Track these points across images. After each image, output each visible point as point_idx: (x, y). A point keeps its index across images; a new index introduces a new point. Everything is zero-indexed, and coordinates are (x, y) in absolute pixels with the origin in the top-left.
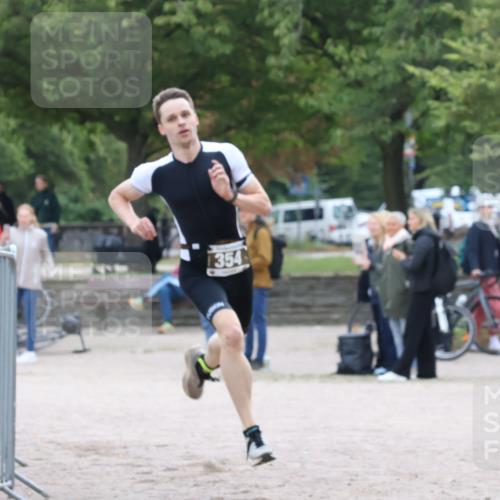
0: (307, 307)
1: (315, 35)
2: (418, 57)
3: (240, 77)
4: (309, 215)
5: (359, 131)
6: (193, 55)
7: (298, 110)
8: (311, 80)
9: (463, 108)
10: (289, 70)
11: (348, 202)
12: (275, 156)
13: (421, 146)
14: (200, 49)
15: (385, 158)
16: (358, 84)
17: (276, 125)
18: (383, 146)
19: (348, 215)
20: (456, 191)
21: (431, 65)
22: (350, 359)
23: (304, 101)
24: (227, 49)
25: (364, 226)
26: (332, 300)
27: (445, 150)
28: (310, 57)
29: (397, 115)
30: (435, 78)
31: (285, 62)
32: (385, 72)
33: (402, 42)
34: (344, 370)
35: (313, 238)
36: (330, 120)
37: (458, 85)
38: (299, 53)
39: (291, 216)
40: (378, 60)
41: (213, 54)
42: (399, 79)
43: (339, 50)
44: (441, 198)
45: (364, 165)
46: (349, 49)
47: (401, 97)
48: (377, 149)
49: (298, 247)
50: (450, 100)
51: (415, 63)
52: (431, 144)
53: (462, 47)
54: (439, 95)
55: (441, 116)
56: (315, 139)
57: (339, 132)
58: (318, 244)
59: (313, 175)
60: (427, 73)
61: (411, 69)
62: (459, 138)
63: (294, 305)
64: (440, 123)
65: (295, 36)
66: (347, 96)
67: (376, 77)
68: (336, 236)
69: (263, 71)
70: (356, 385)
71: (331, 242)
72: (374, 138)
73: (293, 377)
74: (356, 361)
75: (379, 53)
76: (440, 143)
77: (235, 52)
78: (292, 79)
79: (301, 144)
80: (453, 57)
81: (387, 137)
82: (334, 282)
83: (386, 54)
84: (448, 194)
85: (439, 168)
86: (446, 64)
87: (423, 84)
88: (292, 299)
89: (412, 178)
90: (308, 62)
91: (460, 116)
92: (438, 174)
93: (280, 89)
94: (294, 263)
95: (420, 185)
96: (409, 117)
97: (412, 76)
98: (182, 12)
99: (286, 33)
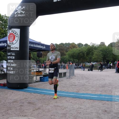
4: (86, 63)
12: (85, 61)
13: (92, 60)
18: (90, 60)
19: (88, 64)
25: (89, 64)
30: (93, 57)
34: (88, 71)
36: (87, 59)
37: (94, 57)
43: (88, 56)
47: (91, 58)
53: (94, 56)
54: (93, 58)
55: (93, 59)
70: (89, 71)
74: (89, 70)
77: (83, 56)
82: (88, 67)
83: (90, 56)
94: (86, 66)
95: (91, 62)
98: (81, 54)
99: (85, 55)
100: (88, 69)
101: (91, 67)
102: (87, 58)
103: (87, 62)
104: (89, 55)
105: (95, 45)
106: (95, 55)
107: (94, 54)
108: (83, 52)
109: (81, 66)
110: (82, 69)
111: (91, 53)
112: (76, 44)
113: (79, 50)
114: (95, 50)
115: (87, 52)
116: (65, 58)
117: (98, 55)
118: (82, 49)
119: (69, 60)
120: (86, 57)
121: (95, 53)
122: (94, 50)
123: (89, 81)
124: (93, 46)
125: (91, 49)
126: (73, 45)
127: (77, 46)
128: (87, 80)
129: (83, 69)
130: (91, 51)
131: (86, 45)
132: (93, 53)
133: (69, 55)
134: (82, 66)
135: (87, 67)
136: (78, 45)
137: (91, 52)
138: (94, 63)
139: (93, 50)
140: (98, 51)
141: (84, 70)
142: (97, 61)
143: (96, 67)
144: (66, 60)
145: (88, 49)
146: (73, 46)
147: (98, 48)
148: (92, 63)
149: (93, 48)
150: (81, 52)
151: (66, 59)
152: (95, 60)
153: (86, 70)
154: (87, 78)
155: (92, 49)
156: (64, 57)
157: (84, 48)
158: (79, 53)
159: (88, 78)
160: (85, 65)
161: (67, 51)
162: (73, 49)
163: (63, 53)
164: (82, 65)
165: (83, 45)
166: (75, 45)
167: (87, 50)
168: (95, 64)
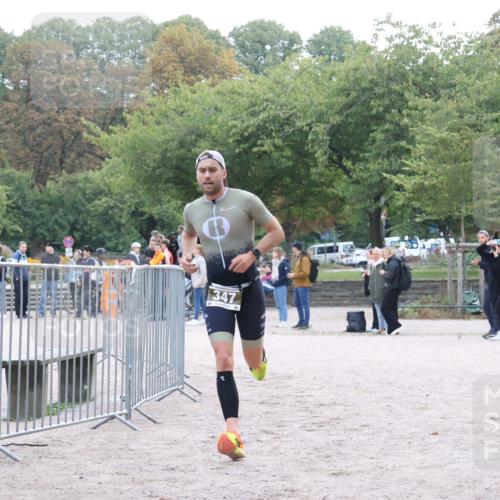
0: (330, 297)
1: (335, 157)
2: (388, 168)
3: (296, 178)
4: (331, 250)
5: (358, 207)
6: (272, 167)
7: (326, 195)
8: (333, 180)
9: (411, 195)
10: (321, 175)
11: (351, 243)
12: (314, 219)
13: (389, 214)
14: (275, 164)
15: (371, 220)
16: (357, 182)
17: (315, 203)
18: (370, 214)
19: (351, 250)
20: (407, 238)
21: (395, 173)
22: (353, 324)
23: (330, 190)
24: (290, 163)
25: (360, 255)
26: (343, 294)
27: (402, 217)
28: (331, 168)
29: (377, 199)
30: (397, 180)
31: (319, 171)
32: (371, 176)
33: (380, 161)
34: (350, 330)
35: (333, 261)
36: (343, 200)
37: (409, 183)
38: (326, 166)
39: (321, 251)
40: (368, 169)
41: (283, 166)
42: (378, 179)
43: (348, 164)
44: (399, 241)
45: (359, 224)
46: (354, 164)
47: (380, 189)
48: (367, 217)
49: (325, 266)
50: (405, 191)
51: (387, 172)
52: (395, 213)
53: (411, 164)
54: (399, 188)
55: (400, 199)
56: (335, 211)
57: (348, 207)
58: (335, 265)
59: (333, 230)
60: (393, 177)
61: (385, 175)
62: (409, 210)
63: (324, 296)
64: (400, 203)
65: (325, 157)
66: (352, 188)
67: (367, 179)
68: (344, 261)
69: (308, 175)
70: (357, 337)
71: (342, 264)
72: (365, 210)
73: (324, 333)
74: (356, 325)
75: (368, 166)
76: (399, 213)
77: (293, 165)
78: (323, 180)
79: (327, 213)
80: (406, 168)
81: (372, 209)
82: (344, 284)
83: (372, 166)
84: (403, 239)
85: (397, 226)
86: (402, 172)
87: (391, 182)
88: (323, 293)
89: (384, 231)
90: (331, 171)
91: (410, 199)
92: (397, 229)
93: (316, 185)
94: (323, 275)
95: (388, 235)
96: (383, 199)
97: (386, 178)
98: (267, 145)
99: (321, 156)
100: (350, 316)
101: (377, 287)
102: (341, 188)
103: (342, 239)
104: (355, 160)
105: (429, 42)
106: (430, 155)
107: (412, 141)
108: (288, 121)
109: (275, 275)
110: (283, 317)
111: (379, 136)
112: (215, 36)
113: (244, 101)
114: (429, 102)
115: (336, 119)
116: (99, 193)
117: (456, 160)
118: (285, 86)
119: (135, 214)
120: (330, 184)
121: (432, 130)
122: (413, 100)
123: (340, 443)
124: (405, 52)
125: (379, 90)
126: (189, 46)
127: (229, 58)
128: (318, 438)
129: (293, 315)
130: (377, 106)
131: (330, 43)
132: (401, 133)
133: (137, 153)
134: (283, 280)
135: (333, 294)
136: (242, 46)
137: (379, 119)
138: (421, 248)
139: (400, 102)
140: (462, 113)
141: (303, 323)
142: (447, 226)
143: (435, 287)
144: (106, 217)
145: (345, 92)
146: (182, 60)
147: (460, 78)
148: (397, 246)
149: (404, 76)
150: (274, 120)
151: (102, 202)
152: (431, 211)
153: (329, 318)
154: (328, 413)
155: (395, 87)
156: (80, 176)
157: (300, 74)
158: (248, 139)
159: (339, 411)
160: (314, 265)
161: (114, 118)
162: (185, 89)
163: (78, 134)
164: (276, 263)
165: (294, 39)
166: (213, 45)
167: (342, 100)
168: (436, 250)
